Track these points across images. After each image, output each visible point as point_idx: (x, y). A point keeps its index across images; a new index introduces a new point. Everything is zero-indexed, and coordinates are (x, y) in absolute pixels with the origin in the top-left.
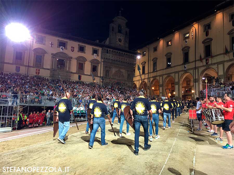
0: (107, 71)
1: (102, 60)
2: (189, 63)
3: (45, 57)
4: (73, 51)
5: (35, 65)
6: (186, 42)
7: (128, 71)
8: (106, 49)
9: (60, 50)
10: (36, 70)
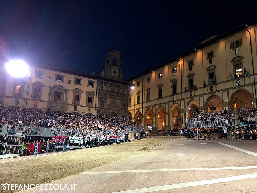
0: (102, 101)
1: (98, 92)
2: (177, 94)
3: (43, 90)
4: (69, 84)
5: (33, 98)
6: (174, 75)
7: (122, 101)
8: (101, 81)
9: (57, 83)
10: (34, 103)
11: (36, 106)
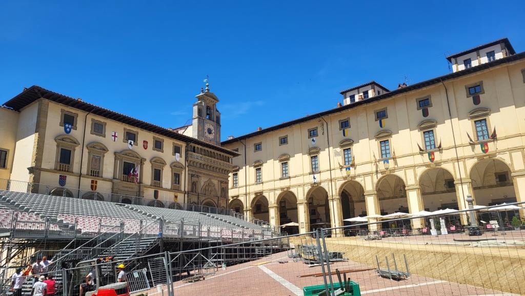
0: (194, 182)
1: (187, 164)
2: (320, 172)
3: (105, 158)
4: (146, 149)
5: (90, 174)
6: (313, 141)
7: (221, 182)
8: (193, 145)
9: (127, 146)
10: (92, 183)
11: (95, 189)
